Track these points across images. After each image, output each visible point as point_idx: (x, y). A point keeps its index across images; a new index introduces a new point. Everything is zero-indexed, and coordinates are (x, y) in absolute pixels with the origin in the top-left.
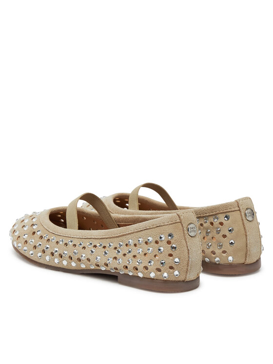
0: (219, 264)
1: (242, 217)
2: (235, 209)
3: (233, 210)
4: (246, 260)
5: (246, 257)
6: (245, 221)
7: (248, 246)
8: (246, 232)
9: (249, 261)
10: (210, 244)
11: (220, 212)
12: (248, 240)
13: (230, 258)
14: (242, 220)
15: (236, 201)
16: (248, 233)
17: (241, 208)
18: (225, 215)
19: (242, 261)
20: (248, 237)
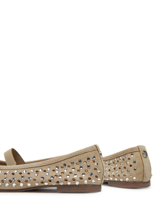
0: (128, 182)
1: (141, 155)
2: (137, 150)
3: (136, 151)
4: (143, 179)
5: (143, 177)
6: (143, 157)
7: (145, 171)
8: (143, 163)
9: (145, 180)
10: (123, 171)
11: (128, 153)
12: (144, 167)
13: (134, 178)
14: (141, 156)
15: (138, 146)
16: (144, 164)
17: (140, 150)
18: (131, 154)
19: (141, 180)
20: (144, 166)
